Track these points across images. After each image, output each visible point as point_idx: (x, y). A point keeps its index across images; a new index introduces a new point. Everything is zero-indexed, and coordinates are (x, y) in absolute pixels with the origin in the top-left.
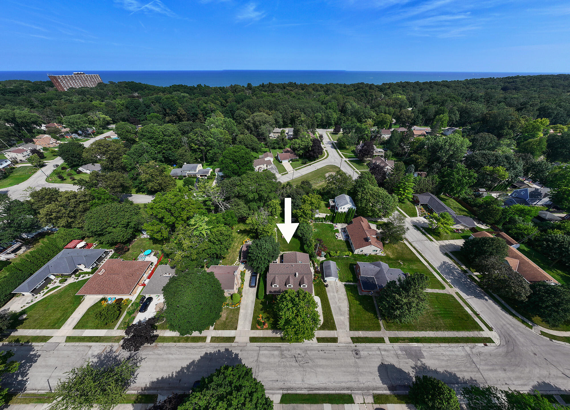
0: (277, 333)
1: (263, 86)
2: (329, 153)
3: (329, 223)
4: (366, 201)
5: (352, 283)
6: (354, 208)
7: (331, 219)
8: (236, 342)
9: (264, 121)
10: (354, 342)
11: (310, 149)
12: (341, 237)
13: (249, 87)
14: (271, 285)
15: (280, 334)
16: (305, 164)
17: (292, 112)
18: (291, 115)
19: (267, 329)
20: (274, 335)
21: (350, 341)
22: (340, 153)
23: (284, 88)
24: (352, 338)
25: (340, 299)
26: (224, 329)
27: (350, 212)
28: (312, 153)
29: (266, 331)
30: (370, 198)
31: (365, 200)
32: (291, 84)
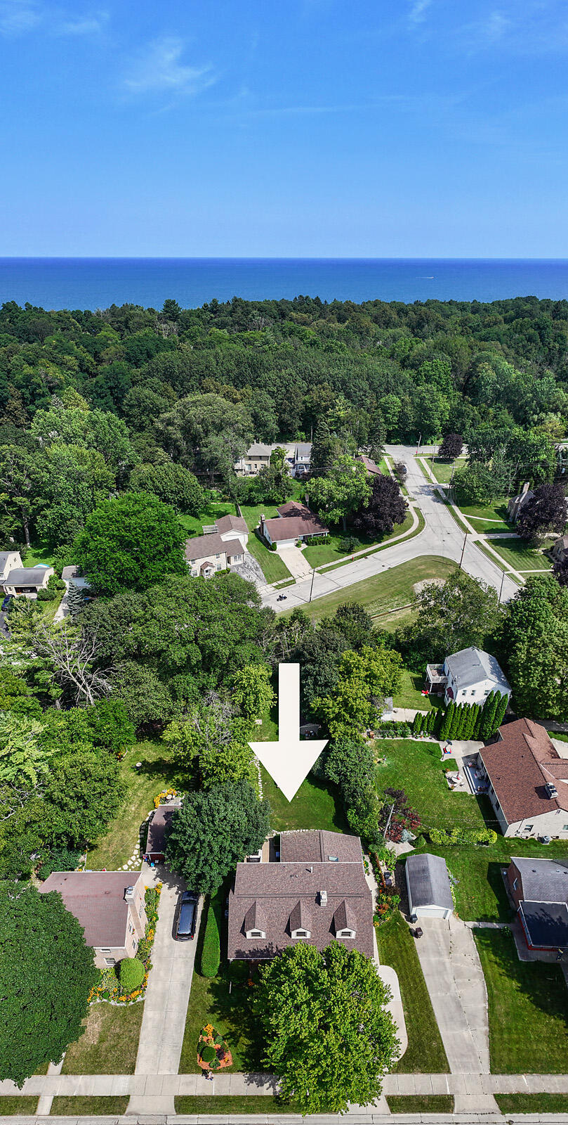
0: (261, 1084)
1: (214, 309)
2: (427, 518)
3: (427, 740)
4: (543, 671)
5: (495, 925)
6: (506, 692)
7: (431, 728)
8: (131, 1114)
9: (217, 421)
10: (504, 1110)
11: (366, 504)
12: (463, 783)
13: (171, 311)
14: (243, 932)
15: (273, 1085)
16: (350, 551)
17: (307, 392)
18: (304, 402)
19: (230, 1070)
20: (253, 1090)
21: (493, 1105)
22: (461, 516)
23: (283, 315)
24: (498, 1098)
25: (458, 974)
26: (92, 1073)
27: (492, 705)
28: (370, 517)
29: (228, 1076)
30: (554, 661)
31: (540, 668)
32: (302, 304)
